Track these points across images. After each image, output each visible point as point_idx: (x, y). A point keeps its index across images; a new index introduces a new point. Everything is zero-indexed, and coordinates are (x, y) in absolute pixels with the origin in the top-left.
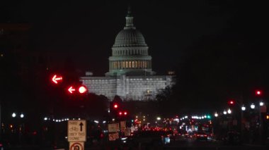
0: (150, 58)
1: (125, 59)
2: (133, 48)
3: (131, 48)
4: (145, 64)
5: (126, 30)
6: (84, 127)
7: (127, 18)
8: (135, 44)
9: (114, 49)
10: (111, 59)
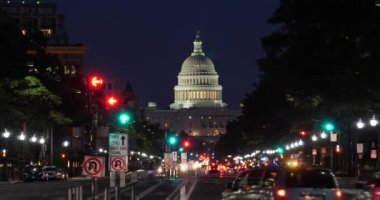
0: (220, 88)
1: (192, 89)
2: (202, 77)
3: (199, 77)
4: (214, 95)
5: (194, 57)
6: (126, 141)
7: (195, 43)
8: (204, 72)
9: (181, 78)
10: (176, 88)
